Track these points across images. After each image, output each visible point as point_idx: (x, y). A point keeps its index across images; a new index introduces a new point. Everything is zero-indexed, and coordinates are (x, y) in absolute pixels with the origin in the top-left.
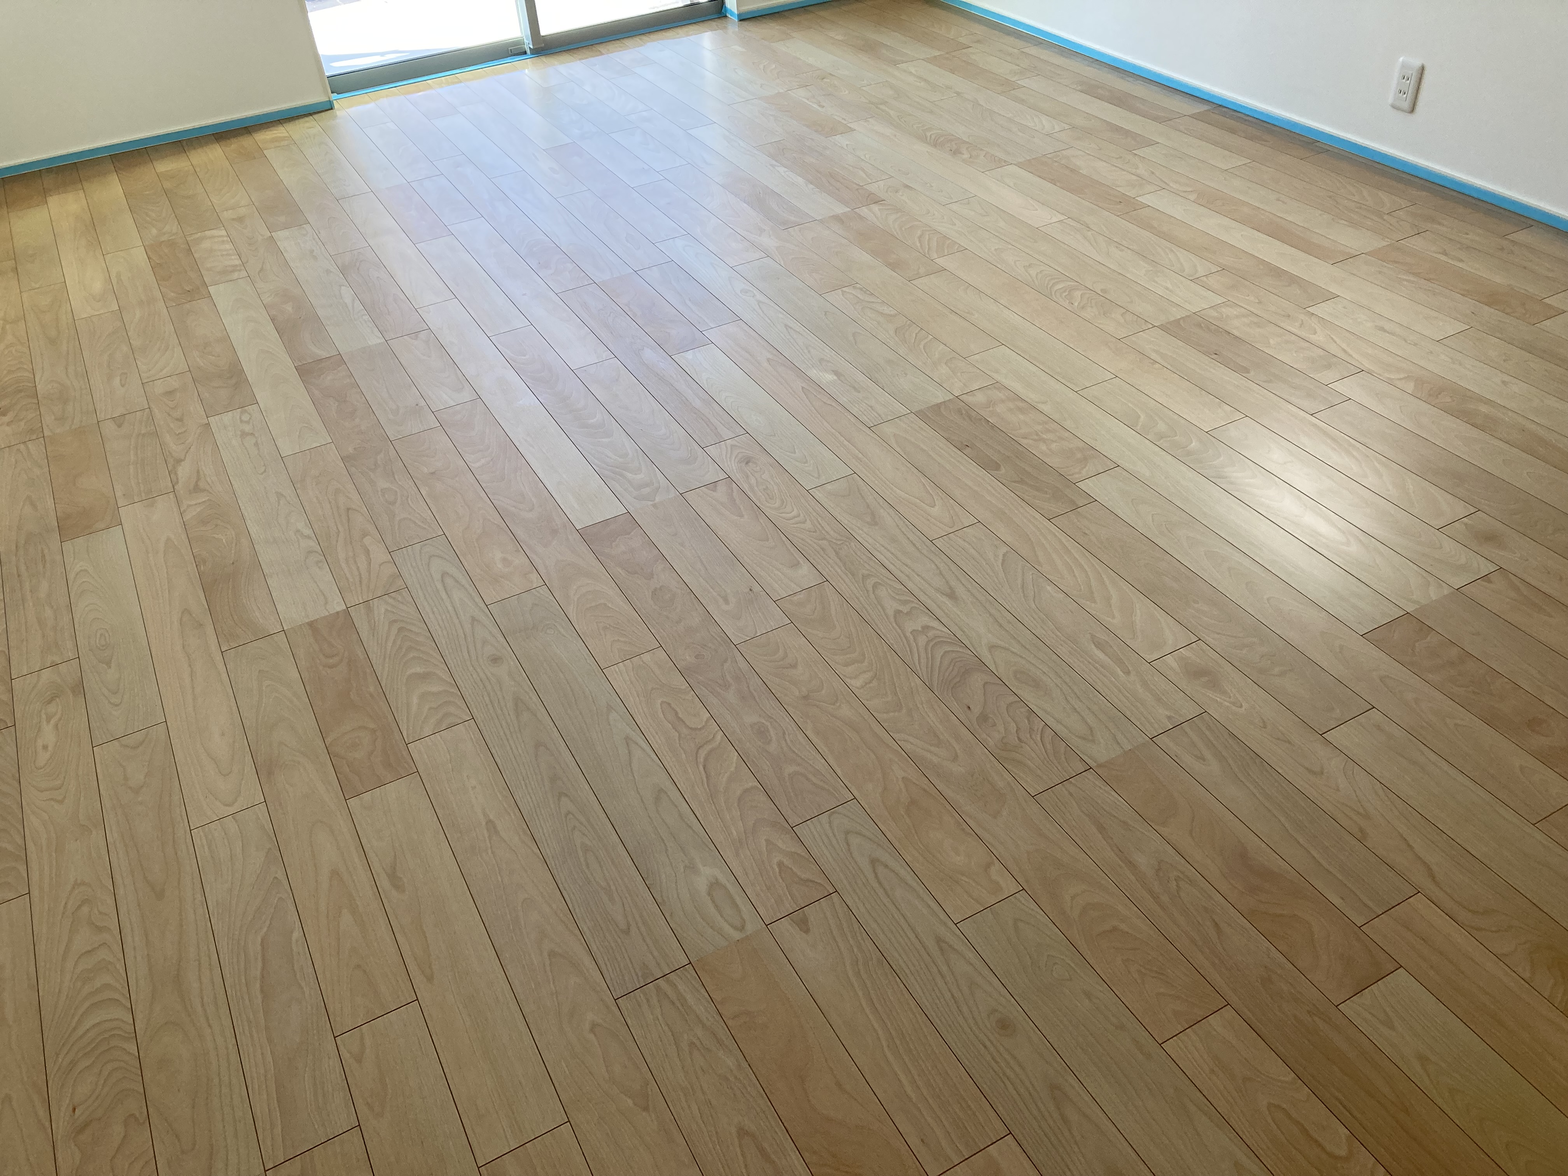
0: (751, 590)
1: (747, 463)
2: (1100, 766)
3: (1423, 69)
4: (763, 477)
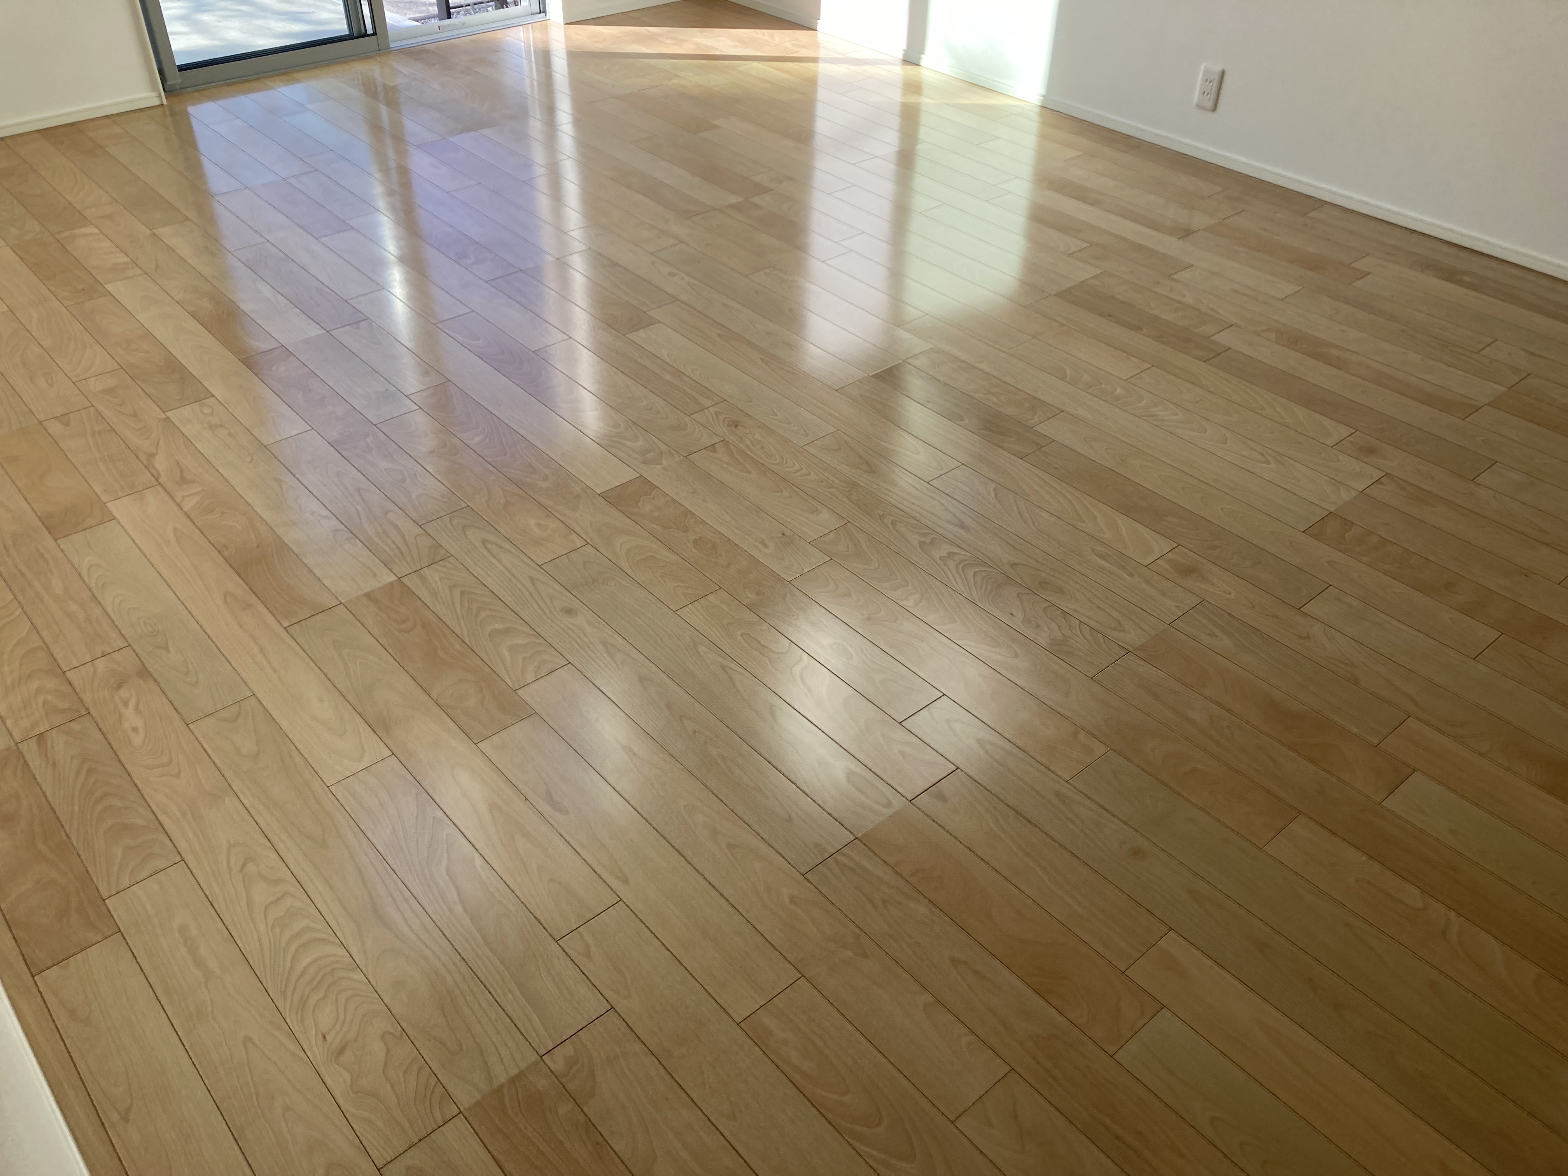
0: (784, 534)
1: (736, 426)
2: (1137, 649)
3: (1223, 74)
4: (755, 437)
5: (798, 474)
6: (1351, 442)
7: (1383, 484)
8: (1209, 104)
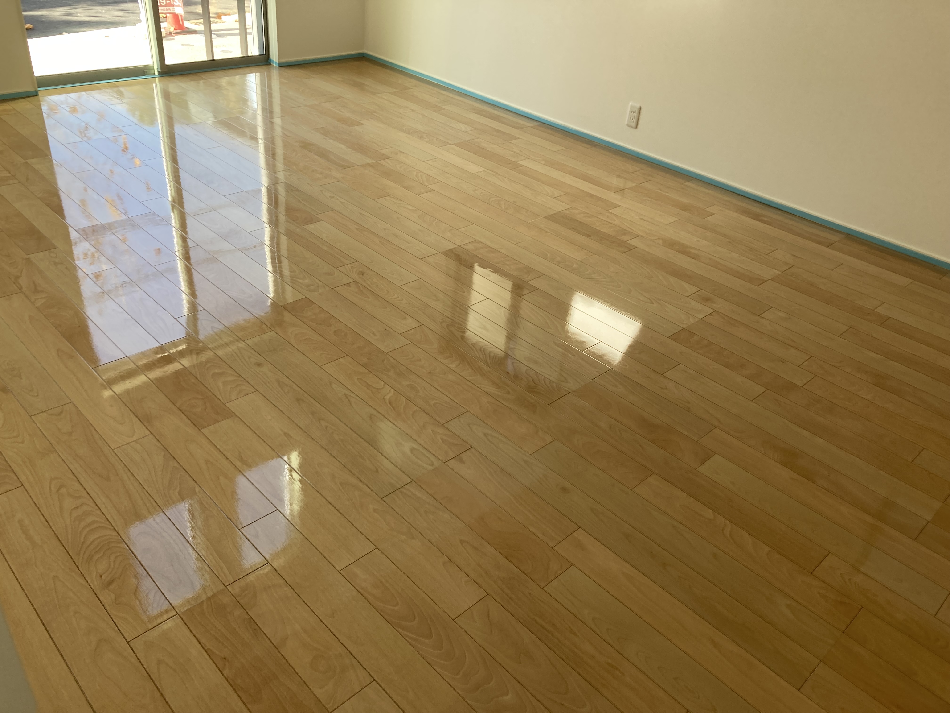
0: (385, 330)
1: (363, 275)
2: (574, 391)
3: (640, 109)
4: (373, 280)
5: (396, 300)
6: (698, 295)
7: (712, 316)
8: (634, 125)
